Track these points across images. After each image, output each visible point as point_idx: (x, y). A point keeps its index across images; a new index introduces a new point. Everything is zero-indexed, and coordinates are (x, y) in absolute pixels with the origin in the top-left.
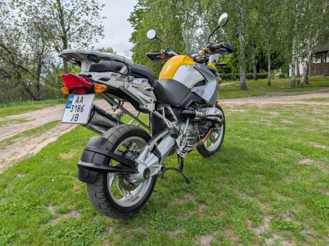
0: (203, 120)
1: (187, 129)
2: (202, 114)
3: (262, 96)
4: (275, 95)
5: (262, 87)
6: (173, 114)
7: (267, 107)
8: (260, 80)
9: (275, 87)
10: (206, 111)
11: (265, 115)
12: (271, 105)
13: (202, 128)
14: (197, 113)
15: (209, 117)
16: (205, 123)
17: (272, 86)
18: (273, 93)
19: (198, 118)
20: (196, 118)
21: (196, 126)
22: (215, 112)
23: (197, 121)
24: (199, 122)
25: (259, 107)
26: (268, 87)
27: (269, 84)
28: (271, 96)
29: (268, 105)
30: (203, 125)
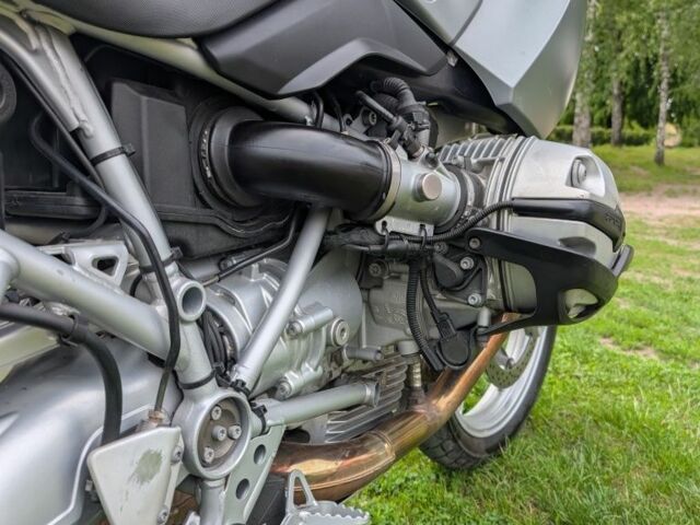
0: (456, 247)
1: (289, 330)
2: (447, 189)
3: (644, 194)
4: (685, 192)
5: (636, 169)
6: (102, 137)
7: (679, 226)
8: (625, 148)
9: (677, 171)
10: (488, 165)
11: (680, 253)
12: (691, 222)
13: (441, 320)
14: (407, 174)
15: (513, 226)
16: (477, 274)
17: (669, 168)
18: (677, 188)
19: (412, 228)
20: (394, 224)
21: (394, 295)
22: (573, 180)
23: (402, 256)
24: (417, 262)
25: (652, 223)
26: (655, 167)
27: (660, 160)
28: (672, 194)
29: (680, 220)
30: (454, 289)
